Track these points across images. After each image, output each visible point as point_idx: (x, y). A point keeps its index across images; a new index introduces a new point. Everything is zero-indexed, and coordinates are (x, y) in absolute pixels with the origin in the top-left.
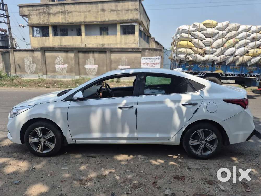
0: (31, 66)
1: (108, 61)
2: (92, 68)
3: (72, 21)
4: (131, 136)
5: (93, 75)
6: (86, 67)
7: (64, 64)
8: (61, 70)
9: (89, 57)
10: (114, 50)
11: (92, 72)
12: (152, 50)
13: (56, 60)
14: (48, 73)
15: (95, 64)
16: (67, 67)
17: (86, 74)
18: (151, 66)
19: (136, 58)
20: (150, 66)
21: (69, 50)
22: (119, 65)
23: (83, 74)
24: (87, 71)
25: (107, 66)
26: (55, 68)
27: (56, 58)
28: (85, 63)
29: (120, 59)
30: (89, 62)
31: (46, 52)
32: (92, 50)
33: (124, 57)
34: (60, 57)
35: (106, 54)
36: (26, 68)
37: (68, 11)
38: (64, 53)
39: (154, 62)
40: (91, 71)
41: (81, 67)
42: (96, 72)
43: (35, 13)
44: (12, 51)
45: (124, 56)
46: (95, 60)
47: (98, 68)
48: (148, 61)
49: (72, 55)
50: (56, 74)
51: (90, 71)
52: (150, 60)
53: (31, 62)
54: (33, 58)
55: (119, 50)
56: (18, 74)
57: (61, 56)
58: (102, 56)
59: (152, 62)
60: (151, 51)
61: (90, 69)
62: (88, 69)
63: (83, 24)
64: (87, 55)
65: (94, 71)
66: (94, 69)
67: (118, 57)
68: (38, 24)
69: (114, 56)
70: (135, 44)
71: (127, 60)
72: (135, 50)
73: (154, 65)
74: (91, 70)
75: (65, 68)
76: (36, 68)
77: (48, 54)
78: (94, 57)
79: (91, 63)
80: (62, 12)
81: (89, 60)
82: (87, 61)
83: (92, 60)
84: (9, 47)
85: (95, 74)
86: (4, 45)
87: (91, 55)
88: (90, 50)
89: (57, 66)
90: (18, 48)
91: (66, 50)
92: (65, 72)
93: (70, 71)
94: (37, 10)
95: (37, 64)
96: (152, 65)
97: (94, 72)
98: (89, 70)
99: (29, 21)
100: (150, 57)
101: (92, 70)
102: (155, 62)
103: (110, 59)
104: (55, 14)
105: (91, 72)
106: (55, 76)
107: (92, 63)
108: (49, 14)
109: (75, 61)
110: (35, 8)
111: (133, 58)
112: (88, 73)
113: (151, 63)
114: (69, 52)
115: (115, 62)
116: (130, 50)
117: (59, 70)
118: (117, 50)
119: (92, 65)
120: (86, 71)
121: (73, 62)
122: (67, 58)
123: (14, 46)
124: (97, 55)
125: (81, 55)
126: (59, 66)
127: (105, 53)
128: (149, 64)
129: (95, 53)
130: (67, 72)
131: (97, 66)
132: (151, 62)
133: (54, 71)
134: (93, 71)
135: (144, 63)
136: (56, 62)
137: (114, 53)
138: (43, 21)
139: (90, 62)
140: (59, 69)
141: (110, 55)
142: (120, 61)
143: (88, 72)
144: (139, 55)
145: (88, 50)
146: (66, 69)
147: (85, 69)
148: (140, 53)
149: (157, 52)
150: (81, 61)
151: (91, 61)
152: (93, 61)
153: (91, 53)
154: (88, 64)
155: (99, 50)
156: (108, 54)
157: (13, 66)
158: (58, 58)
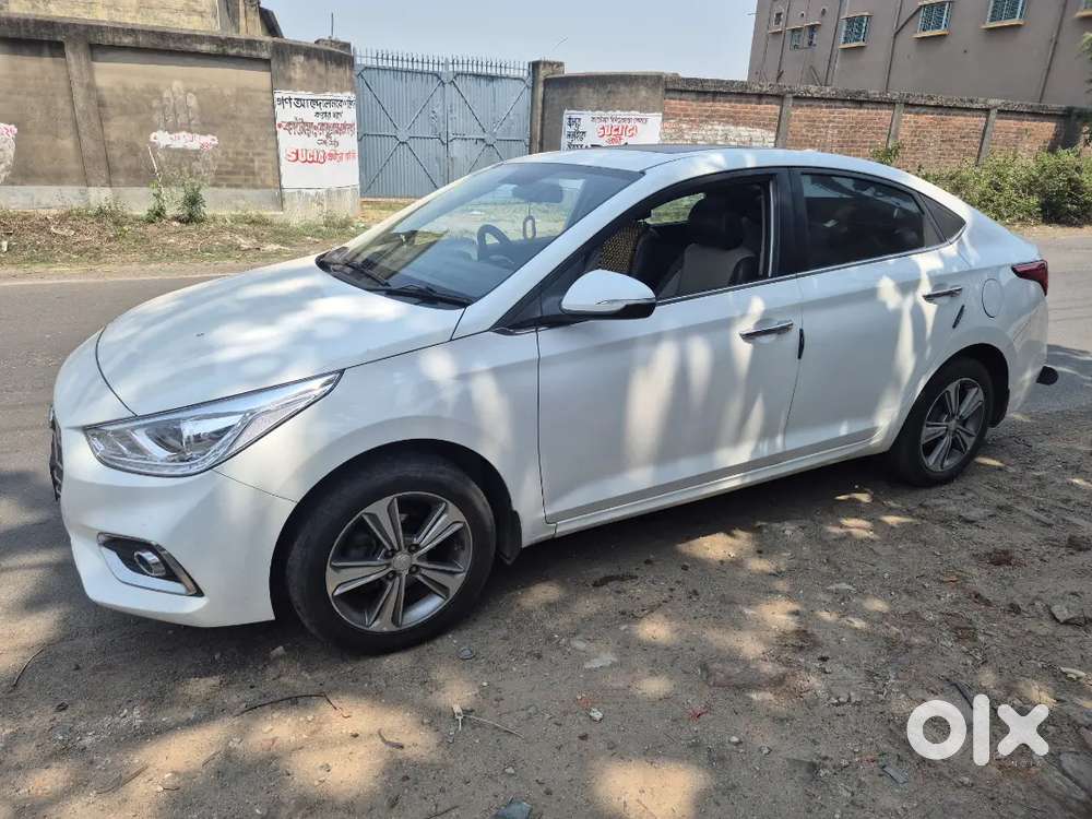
1: (80, 104)
4: (765, 450)
10: (109, 39)
12: (320, 59)
18: (323, 137)
19: (242, 95)
20: (319, 137)
22: (153, 127)
25: (77, 133)
29: (158, 93)
33: (177, 85)
35: (59, 60)
39: (332, 120)
45: (176, 79)
47: (17, 139)
48: (308, 114)
52: (317, 109)
55: (142, 41)
58: (37, 67)
59: (325, 120)
60: (316, 62)
67: (138, 83)
69: (111, 75)
70: (201, 14)
71: (193, 102)
72: (233, 52)
73: (337, 135)
96: (328, 136)
100: (316, 92)
102: (340, 121)
103: (91, 87)
111: (227, 92)
113: (323, 124)
115: (126, 110)
116: (205, 48)
118: (127, 41)
127: (52, 55)
128: (316, 128)
131: (9, 130)
132: (320, 120)
135: (290, 123)
137: (111, 55)
141: (91, 71)
142: (155, 103)
144: (258, 78)
148: (263, 66)
149: (341, 70)
155: (11, 33)
156: (73, 59)
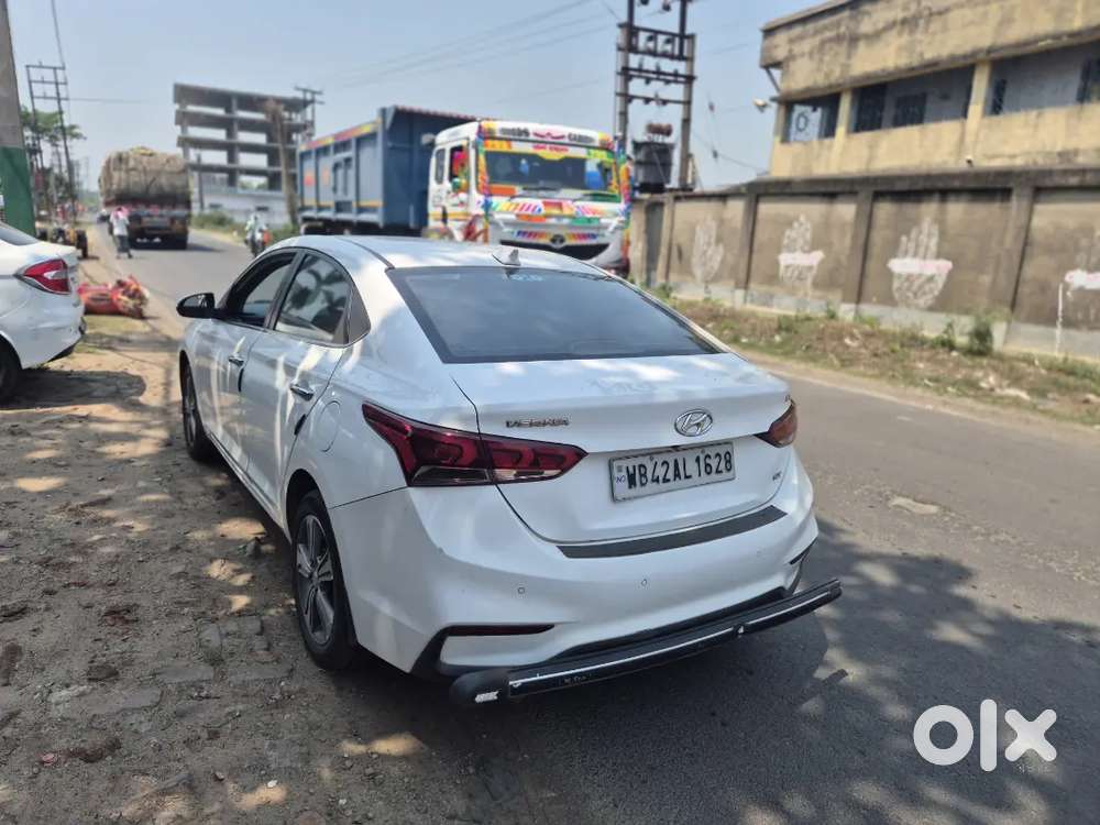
0: (710, 252)
2: (920, 275)
3: (935, 54)
5: (917, 307)
6: (899, 265)
7: (809, 252)
8: (796, 273)
9: (916, 222)
11: (915, 294)
13: (788, 233)
14: (752, 285)
15: (939, 256)
16: (822, 262)
17: (888, 300)
21: (838, 189)
22: (1074, 267)
23: (874, 299)
24: (896, 284)
25: (996, 271)
26: (777, 263)
27: (789, 224)
28: (893, 250)
30: (912, 246)
31: (761, 199)
32: (940, 185)
34: (802, 219)
35: (1005, 205)
36: (695, 260)
37: (930, 9)
38: (821, 202)
40: (915, 288)
41: (872, 265)
42: (936, 293)
43: (806, 46)
44: (672, 200)
46: (942, 234)
47: (950, 275)
49: (846, 210)
50: (775, 289)
51: (908, 289)
53: (713, 240)
54: (721, 222)
56: (673, 278)
57: (808, 213)
58: (986, 212)
61: (909, 278)
62: (903, 279)
63: (982, 62)
64: (909, 209)
65: (927, 288)
66: (931, 279)
67: (1071, 223)
68: (808, 90)
69: (1050, 216)
74: (912, 283)
75: (810, 268)
76: (723, 262)
77: (767, 209)
78: (940, 221)
79: (922, 250)
80: (904, 22)
81: (913, 234)
82: (904, 239)
83: (929, 236)
84: (668, 186)
85: (930, 302)
86: (652, 180)
87: (929, 210)
88: (928, 185)
89: (785, 259)
90: (697, 190)
91: (831, 189)
92: (809, 281)
93: (826, 280)
94: (816, 32)
95: (725, 246)
97: (925, 293)
98: (906, 284)
99: (782, 81)
101: (917, 284)
103: (1026, 229)
104: (875, 36)
105: (910, 294)
106: (772, 297)
107: (927, 248)
108: (854, 40)
109: (855, 237)
110: (810, 27)
112: (896, 295)
114: (840, 198)
115: (1050, 250)
117: (789, 274)
118: (1074, 181)
119: (925, 258)
120: (890, 287)
121: (848, 241)
122: (827, 224)
123: (689, 181)
124: (956, 210)
125: (885, 210)
126: (794, 259)
127: (1002, 201)
129: (952, 197)
130: (816, 285)
131: (946, 265)
133: (773, 278)
134: (921, 287)
136: (786, 241)
138: (827, 75)
139: (917, 246)
140: (791, 269)
141: (1030, 212)
143: (899, 289)
145: (920, 186)
146: (814, 272)
147: (889, 275)
150: (878, 237)
151: (923, 238)
152: (934, 242)
153: (930, 201)
154: (906, 253)
155: (972, 185)
156: (1016, 205)
157: (663, 250)
158: (796, 225)
